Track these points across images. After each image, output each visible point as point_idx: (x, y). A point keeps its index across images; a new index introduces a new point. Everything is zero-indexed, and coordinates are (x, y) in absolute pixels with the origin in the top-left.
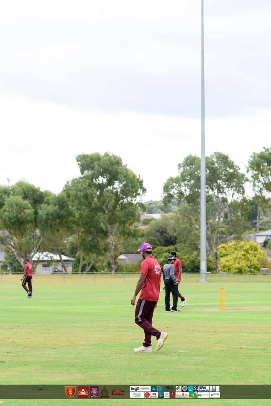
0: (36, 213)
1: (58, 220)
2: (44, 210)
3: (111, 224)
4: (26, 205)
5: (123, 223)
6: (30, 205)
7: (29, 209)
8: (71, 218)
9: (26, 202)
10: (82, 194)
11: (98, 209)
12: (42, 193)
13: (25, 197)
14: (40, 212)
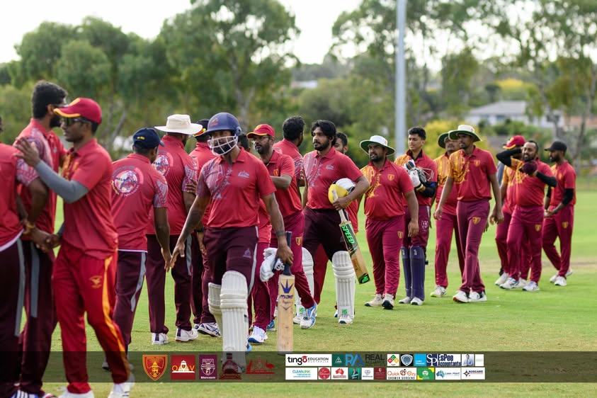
0: (115, 69)
1: (153, 82)
2: (129, 64)
3: (242, 88)
4: (98, 56)
5: (262, 87)
6: (104, 57)
7: (103, 62)
8: (175, 79)
9: (98, 51)
10: (191, 38)
11: (220, 64)
12: (124, 36)
13: (96, 41)
14: (122, 68)
